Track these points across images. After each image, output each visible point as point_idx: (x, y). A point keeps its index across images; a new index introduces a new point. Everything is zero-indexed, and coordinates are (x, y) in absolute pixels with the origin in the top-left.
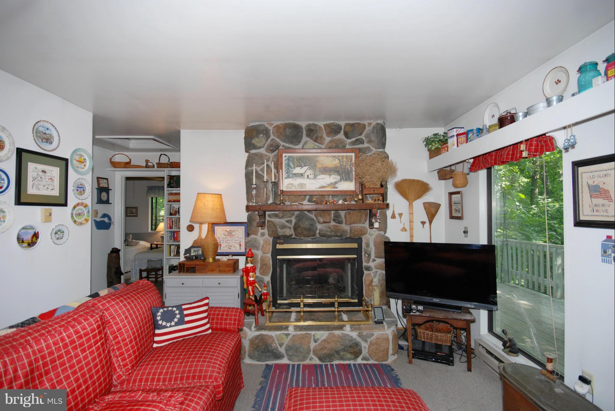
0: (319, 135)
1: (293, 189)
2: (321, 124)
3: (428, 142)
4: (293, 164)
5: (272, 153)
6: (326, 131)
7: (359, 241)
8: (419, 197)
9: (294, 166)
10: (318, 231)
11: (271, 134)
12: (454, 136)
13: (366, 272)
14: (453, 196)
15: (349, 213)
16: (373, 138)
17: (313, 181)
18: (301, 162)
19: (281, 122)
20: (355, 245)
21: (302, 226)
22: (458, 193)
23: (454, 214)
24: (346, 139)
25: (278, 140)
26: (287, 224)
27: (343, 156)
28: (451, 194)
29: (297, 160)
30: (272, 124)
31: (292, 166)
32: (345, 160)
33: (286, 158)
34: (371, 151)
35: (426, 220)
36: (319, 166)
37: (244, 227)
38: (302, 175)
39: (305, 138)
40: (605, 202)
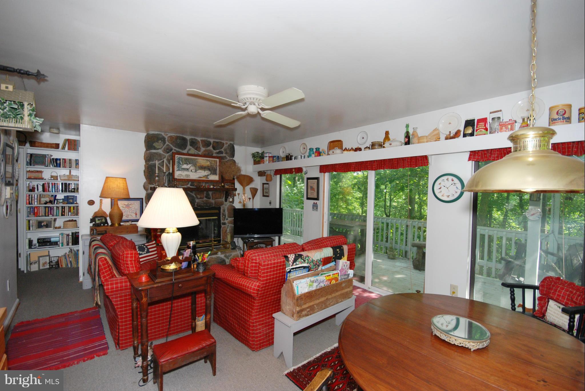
0: (198, 146)
1: (182, 178)
2: (199, 139)
3: (254, 156)
4: (182, 162)
5: (167, 154)
6: (202, 144)
7: (219, 209)
8: (248, 184)
9: (183, 163)
10: (196, 204)
11: (167, 141)
12: (267, 157)
13: (222, 226)
14: (265, 185)
15: (214, 193)
16: (228, 151)
17: (195, 174)
18: (187, 162)
19: (174, 135)
20: (217, 211)
22: (267, 184)
23: (265, 194)
24: (213, 150)
25: (171, 145)
27: (212, 160)
28: (264, 184)
29: (185, 160)
30: (167, 135)
31: (181, 163)
32: (213, 162)
33: (177, 158)
34: (226, 158)
35: (251, 197)
36: (198, 165)
37: (139, 202)
38: (187, 170)
39: (189, 147)
40: (314, 192)
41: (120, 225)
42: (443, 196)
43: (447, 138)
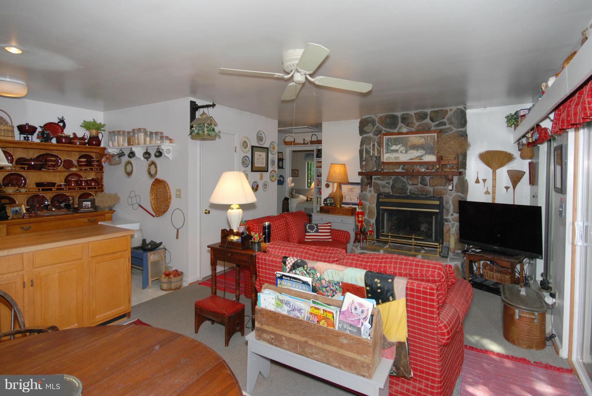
0: (411, 121)
1: (391, 161)
2: (412, 113)
4: (391, 143)
5: (376, 136)
6: (416, 118)
7: (441, 199)
8: (502, 165)
9: (392, 144)
10: (408, 191)
11: (377, 123)
13: (445, 223)
15: (432, 178)
16: (454, 120)
17: (405, 155)
18: (396, 142)
19: (383, 114)
20: (437, 203)
21: (397, 186)
23: (531, 180)
24: (431, 123)
25: (381, 127)
26: (387, 185)
27: (427, 136)
29: (394, 140)
30: (377, 116)
31: (390, 144)
32: (429, 138)
33: (386, 139)
34: (453, 130)
35: (510, 185)
36: (409, 144)
38: (396, 151)
39: (400, 124)
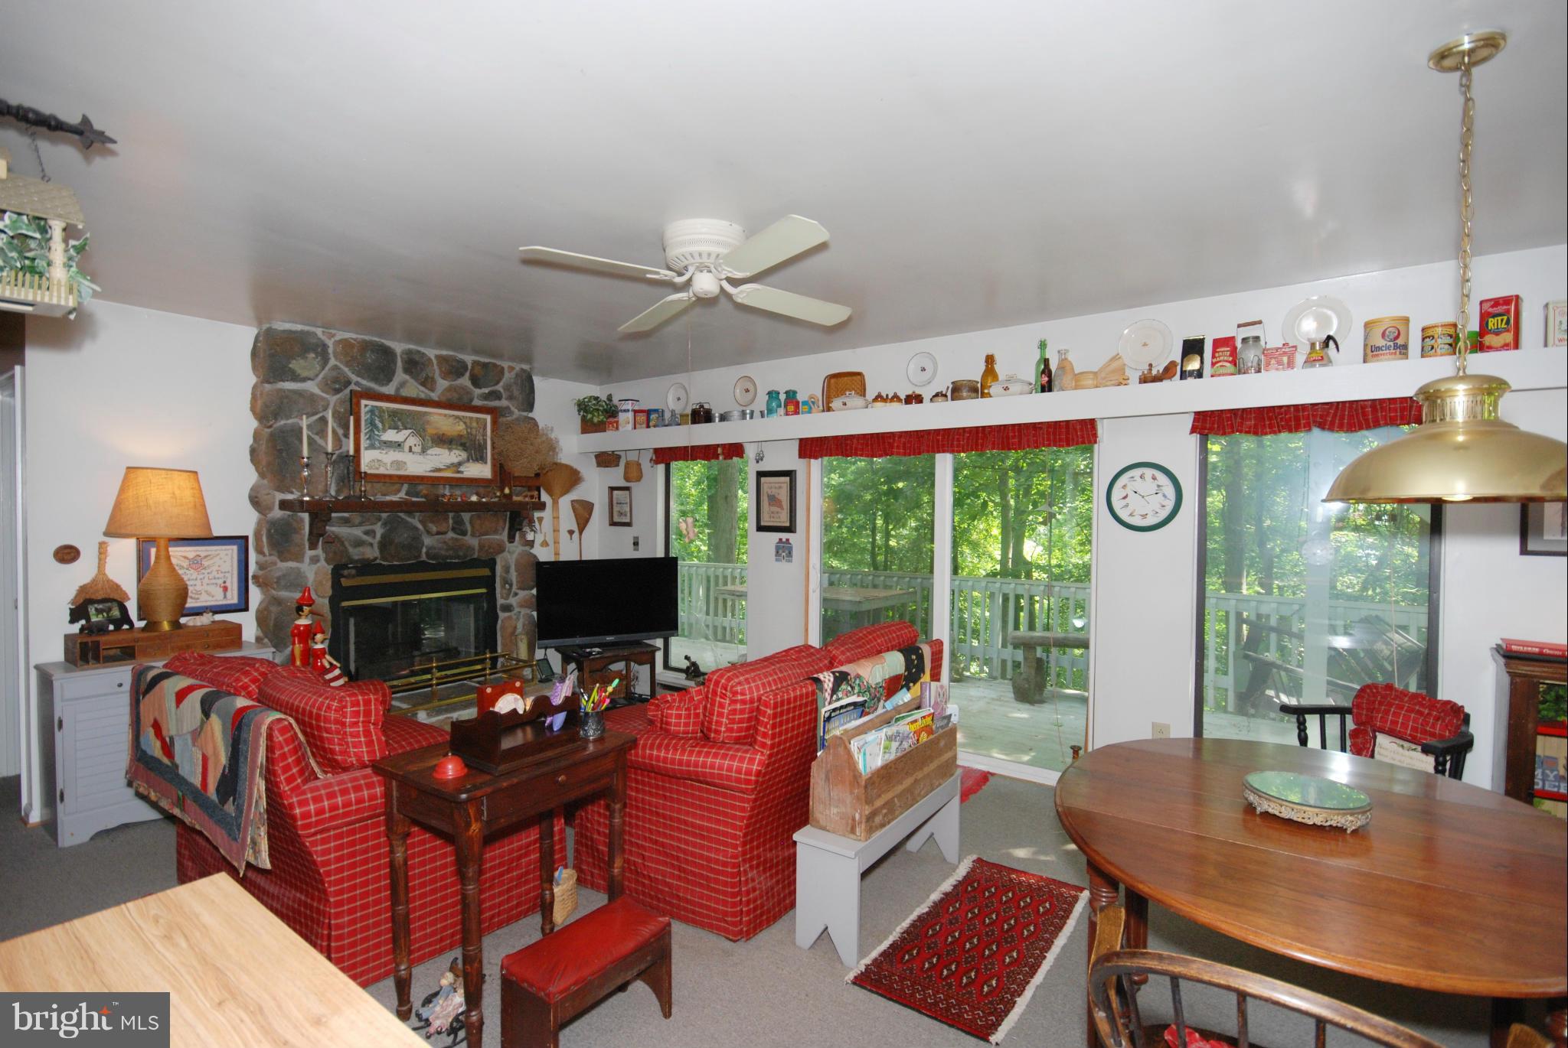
0: (430, 375)
1: (382, 471)
2: (431, 353)
3: (583, 406)
4: (382, 422)
5: (336, 394)
6: (440, 369)
7: (491, 564)
8: (567, 490)
9: (384, 426)
10: (424, 550)
11: (332, 356)
12: (628, 410)
13: (502, 615)
14: (615, 492)
15: (479, 517)
16: (516, 393)
17: (420, 458)
18: (397, 421)
19: (354, 336)
20: (486, 572)
21: (396, 541)
22: (627, 489)
23: (616, 519)
24: (472, 387)
25: (346, 370)
26: (365, 537)
27: (471, 418)
28: (612, 489)
29: (390, 416)
30: (333, 336)
31: (380, 425)
32: (474, 424)
33: (367, 409)
34: (511, 413)
35: (575, 528)
36: (431, 431)
37: (235, 548)
38: (398, 445)
39: (400, 375)
40: (779, 510)
41: (176, 624)
42: (1131, 515)
43: (1144, 380)
